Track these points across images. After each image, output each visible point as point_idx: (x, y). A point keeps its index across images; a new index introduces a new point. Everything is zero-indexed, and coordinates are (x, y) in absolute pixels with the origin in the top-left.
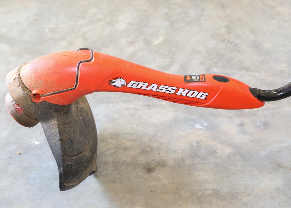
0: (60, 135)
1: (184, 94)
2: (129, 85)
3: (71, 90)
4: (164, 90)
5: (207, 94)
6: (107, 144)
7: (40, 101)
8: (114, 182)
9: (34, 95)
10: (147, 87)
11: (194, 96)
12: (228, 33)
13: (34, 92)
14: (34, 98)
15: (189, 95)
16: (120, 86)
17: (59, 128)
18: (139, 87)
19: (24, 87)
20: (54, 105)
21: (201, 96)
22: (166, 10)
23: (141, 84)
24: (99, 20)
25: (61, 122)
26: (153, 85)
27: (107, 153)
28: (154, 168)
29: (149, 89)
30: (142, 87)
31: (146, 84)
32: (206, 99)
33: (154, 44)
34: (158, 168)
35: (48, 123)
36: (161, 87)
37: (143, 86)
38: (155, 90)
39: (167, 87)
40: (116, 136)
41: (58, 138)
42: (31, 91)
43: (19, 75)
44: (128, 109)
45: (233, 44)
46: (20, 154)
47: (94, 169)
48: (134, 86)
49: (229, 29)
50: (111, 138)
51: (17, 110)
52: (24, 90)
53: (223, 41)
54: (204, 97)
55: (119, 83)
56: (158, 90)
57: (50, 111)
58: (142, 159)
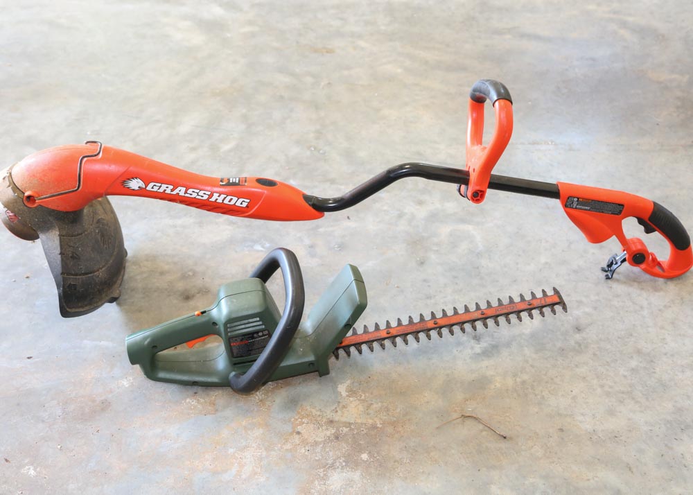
0: (61, 248)
1: (220, 200)
2: (149, 188)
3: (73, 191)
4: (194, 195)
5: (248, 201)
6: (140, 267)
7: (35, 205)
8: (140, 311)
9: (29, 197)
10: (172, 190)
11: (232, 203)
12: (317, 138)
13: (27, 194)
14: (28, 202)
15: (226, 202)
16: (137, 188)
17: (60, 239)
18: (161, 190)
19: (15, 188)
20: (53, 210)
21: (242, 203)
22: (244, 111)
23: (164, 186)
24: (158, 121)
25: (64, 233)
26: (179, 188)
27: (138, 277)
28: (193, 296)
29: (174, 193)
30: (165, 190)
31: (171, 187)
32: (247, 206)
33: (222, 151)
34: (198, 295)
35: (47, 234)
36: (190, 191)
37: (168, 189)
38: (183, 195)
39: (198, 191)
40: (152, 258)
41: (58, 251)
42: (24, 193)
43: (11, 173)
44: (175, 226)
45: (321, 152)
46: (28, 277)
47: (115, 295)
48: (155, 189)
49: (319, 134)
50: (147, 260)
51: (10, 218)
52: (14, 192)
53: (309, 148)
54: (244, 205)
55: (135, 184)
56: (187, 195)
57: (50, 218)
58: (180, 286)
